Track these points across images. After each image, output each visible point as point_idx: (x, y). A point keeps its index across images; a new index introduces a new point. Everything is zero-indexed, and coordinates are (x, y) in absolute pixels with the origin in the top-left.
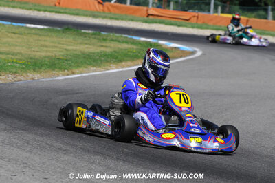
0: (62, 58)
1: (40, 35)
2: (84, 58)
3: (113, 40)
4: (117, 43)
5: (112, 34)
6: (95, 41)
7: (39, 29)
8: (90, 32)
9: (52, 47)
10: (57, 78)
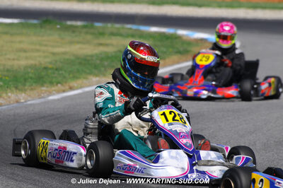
0: (50, 66)
2: (80, 63)
3: (113, 34)
4: (118, 37)
5: (109, 25)
6: (89, 37)
8: (79, 23)
9: (32, 51)
10: (51, 98)
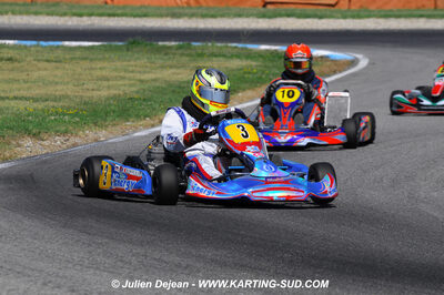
0: (136, 96)
1: (91, 60)
2: (173, 92)
3: (213, 55)
4: (221, 59)
5: (210, 44)
6: (185, 59)
7: (85, 48)
8: (173, 43)
9: (116, 78)
10: (136, 134)
